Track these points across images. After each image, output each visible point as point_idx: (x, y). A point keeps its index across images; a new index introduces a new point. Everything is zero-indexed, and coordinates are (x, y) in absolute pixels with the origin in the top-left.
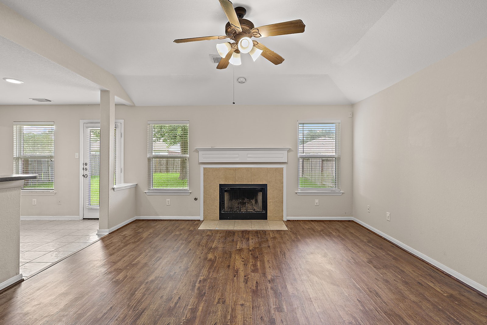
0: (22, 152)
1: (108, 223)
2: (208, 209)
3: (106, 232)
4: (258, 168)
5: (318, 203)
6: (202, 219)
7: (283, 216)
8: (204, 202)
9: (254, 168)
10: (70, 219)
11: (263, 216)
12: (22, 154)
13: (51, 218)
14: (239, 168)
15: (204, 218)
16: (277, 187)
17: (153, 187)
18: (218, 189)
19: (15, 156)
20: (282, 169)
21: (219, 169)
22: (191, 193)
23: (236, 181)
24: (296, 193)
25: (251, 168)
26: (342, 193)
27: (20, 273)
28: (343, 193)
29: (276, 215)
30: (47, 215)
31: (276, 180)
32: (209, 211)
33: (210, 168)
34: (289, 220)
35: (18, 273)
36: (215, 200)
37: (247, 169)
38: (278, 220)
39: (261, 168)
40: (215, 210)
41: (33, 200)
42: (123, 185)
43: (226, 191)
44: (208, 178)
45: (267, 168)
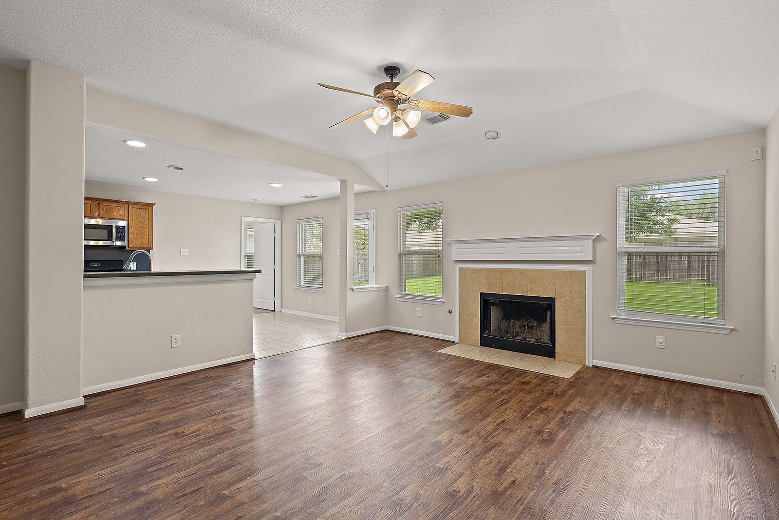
0: (304, 249)
1: (346, 327)
2: (464, 328)
3: (343, 336)
4: (539, 271)
5: (664, 343)
6: (457, 341)
7: (585, 357)
8: (460, 317)
9: (533, 271)
10: (333, 320)
11: (548, 351)
12: (304, 251)
13: (320, 317)
14: (509, 270)
15: (460, 339)
16: (573, 304)
17: (405, 291)
18: (478, 300)
19: (298, 253)
20: (583, 273)
21: (480, 270)
22: (444, 302)
23: (504, 290)
24: (613, 319)
25: (528, 270)
26: (729, 329)
27: (253, 352)
28: (732, 330)
29: (570, 353)
30: (317, 313)
31: (571, 291)
32: (466, 331)
33: (468, 269)
34: (596, 367)
35: (251, 352)
36: (474, 316)
37: (522, 271)
38: (576, 362)
39: (544, 271)
40: (475, 331)
41: (309, 296)
42: (374, 286)
43: (493, 304)
44: (465, 283)
45: (555, 271)
